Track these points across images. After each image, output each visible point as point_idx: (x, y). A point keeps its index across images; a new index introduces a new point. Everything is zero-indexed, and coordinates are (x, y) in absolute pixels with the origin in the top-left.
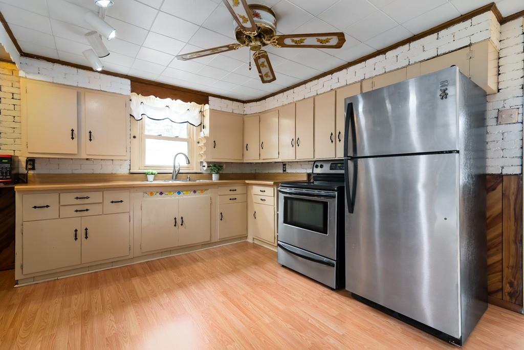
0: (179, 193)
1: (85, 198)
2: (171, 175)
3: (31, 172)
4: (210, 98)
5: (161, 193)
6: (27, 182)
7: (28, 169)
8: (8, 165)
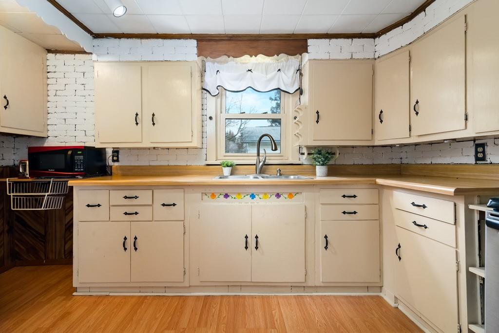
0: (253, 196)
1: (133, 198)
2: (255, 166)
3: (116, 164)
4: (310, 42)
5: (226, 196)
6: (111, 175)
7: (114, 161)
8: (81, 157)
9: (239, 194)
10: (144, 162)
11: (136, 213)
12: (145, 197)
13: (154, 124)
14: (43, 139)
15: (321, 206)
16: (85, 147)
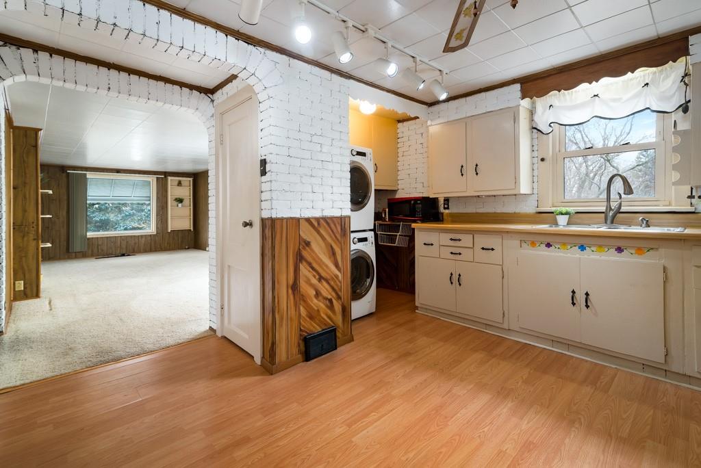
0: (582, 248)
1: (457, 240)
2: (603, 215)
3: (447, 211)
5: (549, 245)
6: (443, 221)
7: (445, 208)
8: (420, 205)
9: (564, 244)
10: (470, 209)
11: (460, 254)
12: (466, 240)
13: (477, 174)
14: (395, 191)
15: (694, 268)
16: (423, 197)
